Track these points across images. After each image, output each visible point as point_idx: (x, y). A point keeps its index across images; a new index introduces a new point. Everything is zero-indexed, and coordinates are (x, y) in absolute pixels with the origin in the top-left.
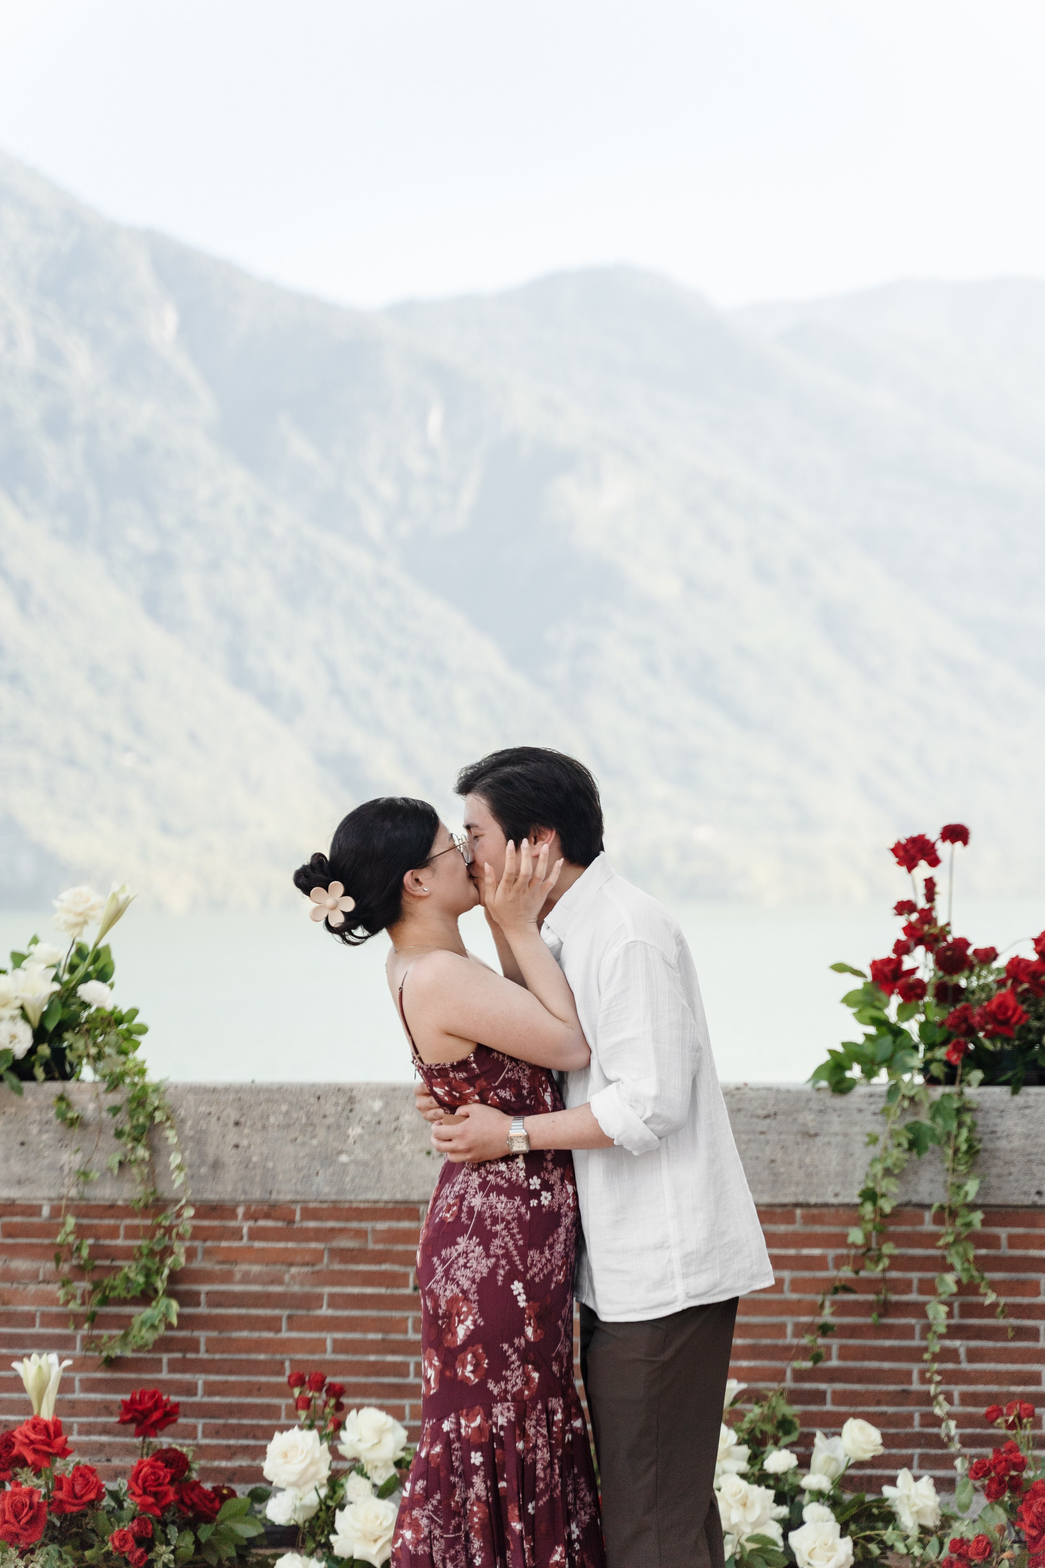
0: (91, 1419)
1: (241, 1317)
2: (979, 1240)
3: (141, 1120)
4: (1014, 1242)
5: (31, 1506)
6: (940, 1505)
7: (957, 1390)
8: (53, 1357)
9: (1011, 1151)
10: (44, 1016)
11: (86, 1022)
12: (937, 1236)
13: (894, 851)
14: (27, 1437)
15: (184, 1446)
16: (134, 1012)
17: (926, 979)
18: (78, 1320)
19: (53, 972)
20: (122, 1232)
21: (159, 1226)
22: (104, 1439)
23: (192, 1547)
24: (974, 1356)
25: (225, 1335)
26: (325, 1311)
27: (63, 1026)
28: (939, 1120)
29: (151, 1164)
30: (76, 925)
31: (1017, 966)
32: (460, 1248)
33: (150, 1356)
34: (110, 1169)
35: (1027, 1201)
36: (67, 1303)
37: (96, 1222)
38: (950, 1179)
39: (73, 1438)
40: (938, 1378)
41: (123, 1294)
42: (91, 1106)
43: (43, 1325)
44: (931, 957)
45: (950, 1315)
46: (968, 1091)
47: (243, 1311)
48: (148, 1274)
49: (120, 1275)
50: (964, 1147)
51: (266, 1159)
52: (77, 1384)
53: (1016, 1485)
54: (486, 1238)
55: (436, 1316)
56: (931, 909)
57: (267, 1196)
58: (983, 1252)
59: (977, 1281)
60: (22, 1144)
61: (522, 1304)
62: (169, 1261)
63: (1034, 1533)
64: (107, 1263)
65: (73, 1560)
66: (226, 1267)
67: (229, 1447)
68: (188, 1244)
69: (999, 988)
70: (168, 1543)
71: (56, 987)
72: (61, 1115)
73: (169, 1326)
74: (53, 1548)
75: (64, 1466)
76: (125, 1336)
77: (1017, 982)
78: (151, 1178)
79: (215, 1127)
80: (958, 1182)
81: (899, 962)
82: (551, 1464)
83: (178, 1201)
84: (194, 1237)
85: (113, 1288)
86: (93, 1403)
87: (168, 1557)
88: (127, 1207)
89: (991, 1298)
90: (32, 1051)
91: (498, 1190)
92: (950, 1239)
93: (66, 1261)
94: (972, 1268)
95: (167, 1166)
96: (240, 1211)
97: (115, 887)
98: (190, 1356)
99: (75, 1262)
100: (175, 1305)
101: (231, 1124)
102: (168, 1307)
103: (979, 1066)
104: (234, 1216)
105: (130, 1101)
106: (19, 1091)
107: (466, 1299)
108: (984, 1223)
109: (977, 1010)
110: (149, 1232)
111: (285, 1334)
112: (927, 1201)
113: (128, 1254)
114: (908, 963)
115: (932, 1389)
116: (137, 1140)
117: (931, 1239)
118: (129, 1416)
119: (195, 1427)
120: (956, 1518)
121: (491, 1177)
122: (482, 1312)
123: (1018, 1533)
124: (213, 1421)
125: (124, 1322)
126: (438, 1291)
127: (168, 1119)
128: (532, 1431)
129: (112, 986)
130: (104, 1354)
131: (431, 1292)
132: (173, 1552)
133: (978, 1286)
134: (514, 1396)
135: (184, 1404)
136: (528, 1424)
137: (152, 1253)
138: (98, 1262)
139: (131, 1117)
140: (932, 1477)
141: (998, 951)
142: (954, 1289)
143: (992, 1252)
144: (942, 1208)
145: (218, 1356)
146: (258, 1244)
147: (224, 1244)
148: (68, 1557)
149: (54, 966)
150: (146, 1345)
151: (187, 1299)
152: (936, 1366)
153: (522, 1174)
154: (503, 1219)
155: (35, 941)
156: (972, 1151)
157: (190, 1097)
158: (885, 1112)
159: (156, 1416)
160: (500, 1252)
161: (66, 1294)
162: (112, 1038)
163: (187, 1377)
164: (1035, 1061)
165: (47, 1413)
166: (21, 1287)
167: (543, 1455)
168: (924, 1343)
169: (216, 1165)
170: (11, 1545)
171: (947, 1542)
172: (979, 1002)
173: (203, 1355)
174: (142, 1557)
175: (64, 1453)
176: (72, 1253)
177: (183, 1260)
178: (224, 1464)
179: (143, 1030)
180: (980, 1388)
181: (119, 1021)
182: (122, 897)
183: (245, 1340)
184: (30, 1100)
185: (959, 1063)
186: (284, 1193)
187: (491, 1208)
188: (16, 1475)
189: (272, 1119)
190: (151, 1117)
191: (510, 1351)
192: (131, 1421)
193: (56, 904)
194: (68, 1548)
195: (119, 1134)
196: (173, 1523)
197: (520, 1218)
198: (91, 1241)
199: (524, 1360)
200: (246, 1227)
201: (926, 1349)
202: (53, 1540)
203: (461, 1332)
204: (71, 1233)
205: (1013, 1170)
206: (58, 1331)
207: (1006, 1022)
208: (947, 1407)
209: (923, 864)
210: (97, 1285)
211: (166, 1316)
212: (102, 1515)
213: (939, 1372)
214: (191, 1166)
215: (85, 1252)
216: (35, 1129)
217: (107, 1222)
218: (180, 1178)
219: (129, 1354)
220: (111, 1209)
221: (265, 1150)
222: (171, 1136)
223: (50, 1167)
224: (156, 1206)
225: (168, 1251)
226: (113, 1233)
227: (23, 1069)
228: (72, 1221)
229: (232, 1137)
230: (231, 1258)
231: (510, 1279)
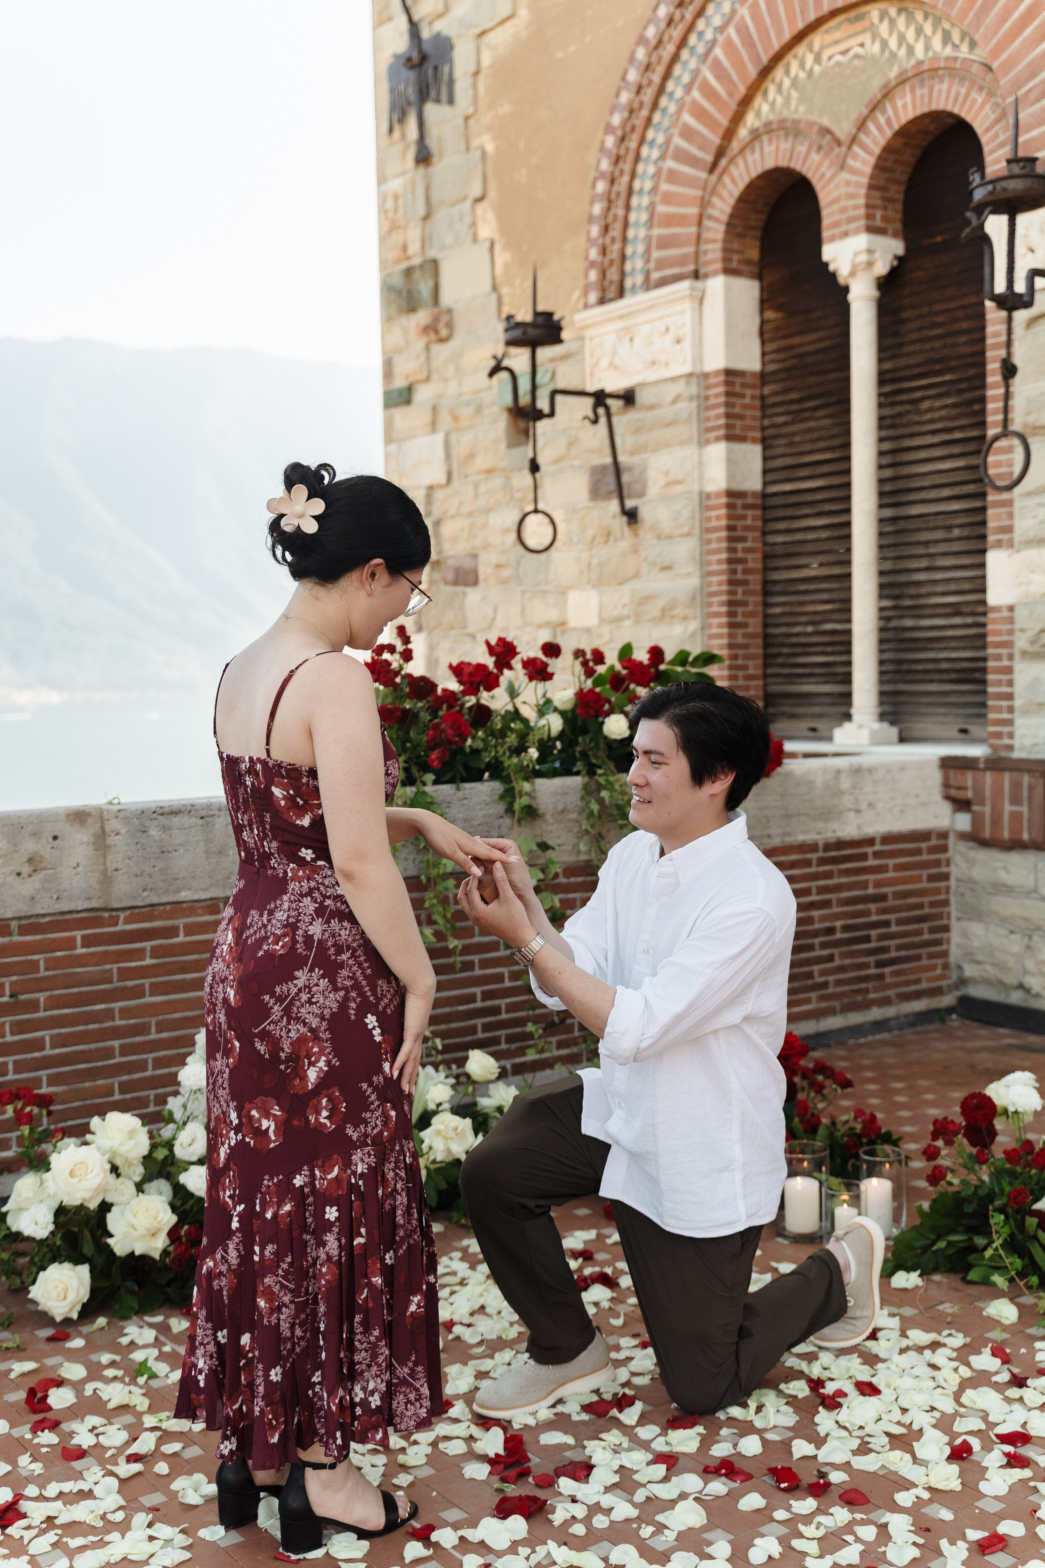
32: (300, 982)
61: (378, 1039)
91: (339, 915)
107: (316, 1038)
121: (328, 902)
126: (279, 1033)
131: (266, 1034)
134: (373, 1139)
136: (386, 1167)
154: (348, 947)
160: (348, 983)
187: (333, 935)
191: (370, 1091)
199: (383, 1098)
203: (313, 1074)
231: (362, 1013)
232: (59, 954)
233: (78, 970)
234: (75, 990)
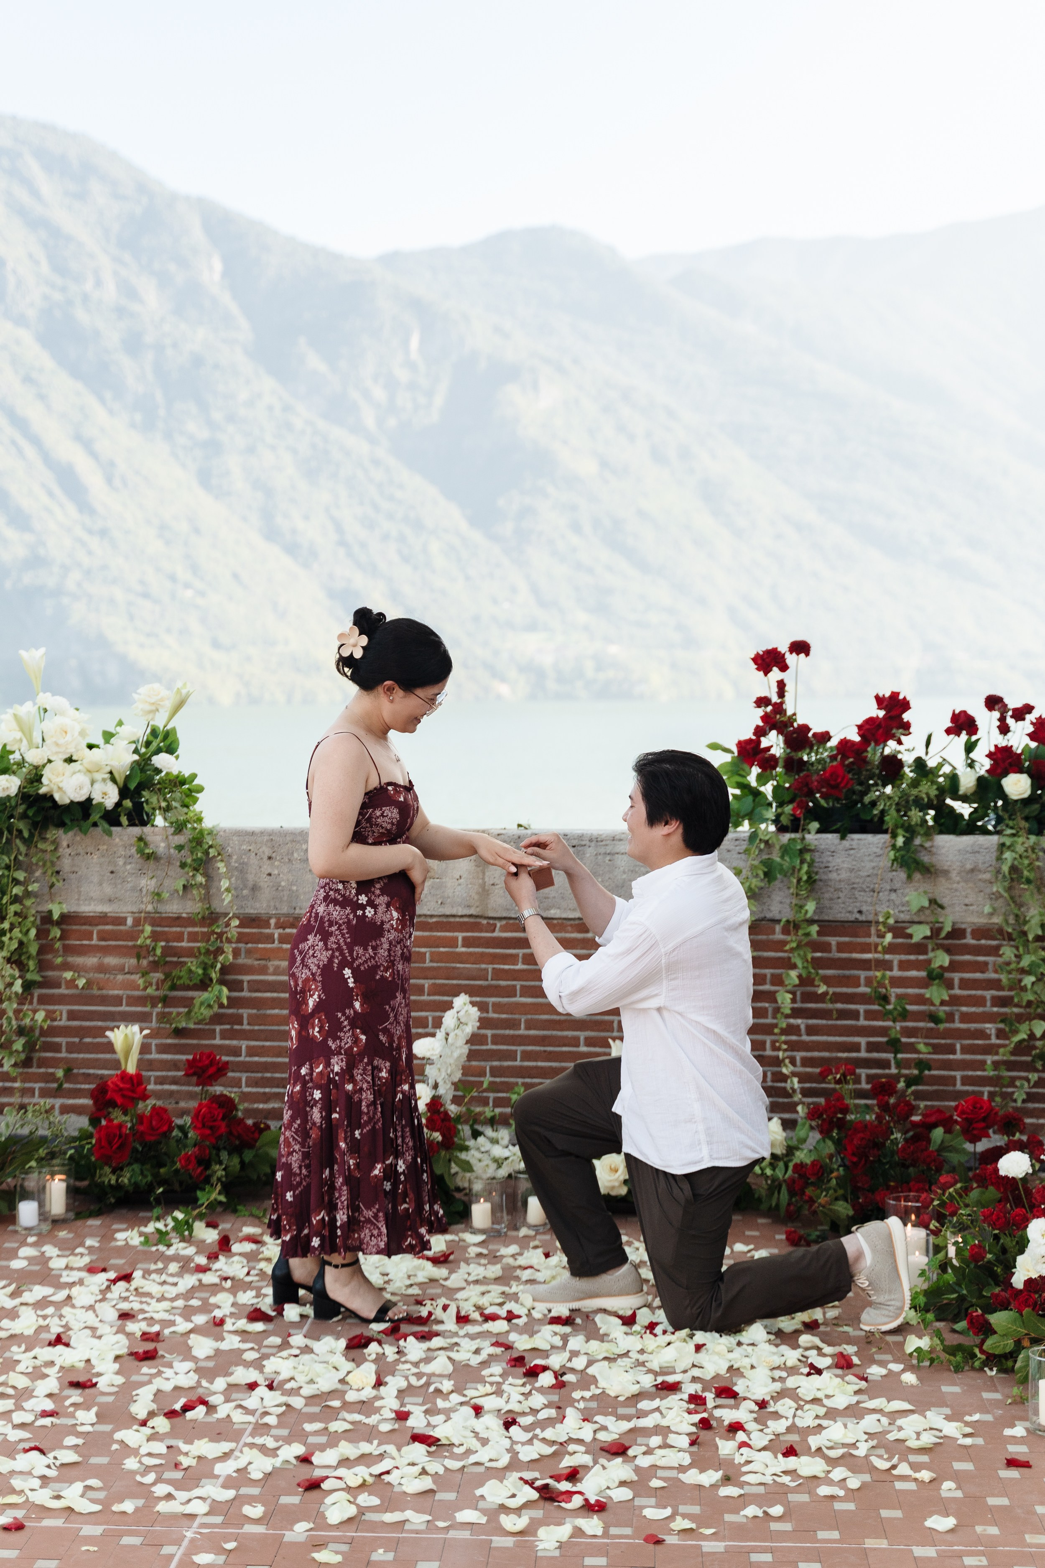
0: (164, 1073)
1: (273, 1000)
2: (816, 946)
3: (199, 855)
4: (841, 947)
5: (120, 1136)
6: (786, 1139)
7: (799, 1055)
8: (136, 1028)
9: (840, 881)
10: (128, 778)
11: (159, 783)
12: (785, 943)
13: (755, 660)
14: (117, 1085)
15: (232, 1093)
16: (194, 776)
17: (778, 755)
18: (153, 1001)
19: (134, 746)
20: (186, 936)
21: (213, 932)
22: (174, 1087)
23: (238, 1167)
24: (811, 1030)
25: (262, 1012)
27: (141, 786)
28: (787, 858)
29: (207, 887)
30: (150, 712)
31: (845, 744)
32: (310, 943)
33: (207, 1027)
34: (177, 891)
35: (851, 918)
36: (145, 988)
37: (166, 929)
38: (794, 901)
39: (151, 1087)
40: (785, 1047)
41: (187, 982)
42: (163, 845)
43: (127, 1005)
44: (781, 738)
45: (794, 1000)
46: (807, 836)
47: (275, 995)
48: (205, 968)
49: (185, 968)
50: (805, 878)
51: (292, 884)
52: (153, 1047)
53: (841, 1124)
54: (325, 936)
55: (296, 992)
56: (782, 703)
58: (819, 955)
59: (813, 976)
60: (112, 872)
61: (351, 985)
62: (221, 958)
63: (855, 1159)
64: (175, 959)
65: (152, 1175)
66: (263, 962)
67: (265, 1093)
68: (234, 945)
69: (831, 761)
70: (221, 1163)
71: (136, 757)
72: (140, 851)
73: (221, 1006)
74: (136, 1167)
75: (145, 1107)
76: (189, 1012)
77: (845, 757)
78: (207, 898)
79: (254, 861)
80: (800, 903)
81: (759, 742)
82: (374, 1103)
83: (227, 914)
84: (239, 941)
85: (180, 978)
86: (165, 1062)
87: (221, 1173)
88: (189, 918)
89: (822, 989)
90: (118, 805)
91: (335, 902)
92: (794, 945)
93: (144, 958)
94: (810, 966)
95: (219, 889)
96: (273, 922)
97: (179, 684)
98: (236, 1027)
99: (151, 959)
100: (225, 990)
101: (266, 858)
102: (220, 991)
103: (816, 819)
104: (268, 926)
105: (190, 841)
106: (110, 834)
107: (314, 980)
108: (819, 933)
109: (815, 777)
110: (206, 937)
112: (777, 917)
113: (190, 953)
114: (765, 742)
115: (781, 1054)
116: (196, 870)
117: (780, 945)
118: (192, 1071)
119: (240, 1079)
120: (797, 1149)
121: (331, 893)
122: (324, 989)
123: (842, 1159)
124: (253, 1075)
125: (188, 1003)
126: (298, 974)
127: (219, 854)
128: (359, 1078)
129: (177, 757)
130: (174, 1026)
131: (294, 974)
132: (224, 1169)
133: (814, 980)
134: (346, 1051)
135: (233, 1062)
136: (355, 1071)
137: (208, 952)
138: (168, 959)
139: (192, 853)
140: (781, 1118)
141: (832, 734)
142: (797, 981)
143: (825, 955)
144: (788, 921)
145: (256, 1028)
147: (260, 946)
148: (149, 1174)
149: (134, 742)
150: (204, 1019)
151: (235, 986)
152: (783, 1038)
153: (354, 891)
154: (337, 923)
155: (120, 723)
156: (811, 881)
157: (235, 838)
158: (747, 852)
159: (211, 1070)
160: (334, 946)
161: (145, 982)
162: (177, 795)
163: (234, 1043)
164: (858, 815)
165: (131, 1068)
166: (112, 977)
167: (368, 1096)
168: (775, 1021)
169: (255, 888)
170: (106, 1164)
171: (791, 1165)
172: (817, 771)
173: (246, 1027)
174: (201, 1173)
175: (145, 1097)
176: (149, 953)
177: (231, 957)
178: (261, 1106)
179: (200, 789)
180: (816, 1054)
181: (183, 783)
182: (184, 691)
183: (277, 1016)
184: (117, 840)
185: (802, 816)
187: (329, 914)
188: (109, 1113)
189: (295, 855)
190: (207, 853)
191: (343, 1019)
192: (194, 1074)
193: (135, 696)
194: (148, 1166)
195: (183, 865)
196: (225, 1148)
197: (349, 922)
198: (163, 944)
199: (353, 1025)
200: (277, 933)
201: (776, 1026)
202: (137, 1160)
203: (311, 1003)
204: (149, 937)
205: (841, 895)
206: (139, 1009)
207: (836, 787)
208: (791, 1068)
209: (775, 669)
210: (167, 975)
211: (218, 998)
212: (173, 1143)
213: (785, 1042)
214: (236, 889)
215: (159, 952)
216: (121, 862)
217: (174, 929)
218: (227, 898)
219: (192, 1026)
220: (177, 920)
221: (291, 878)
222: (222, 867)
223: (133, 889)
224: (211, 918)
225: (219, 951)
226: (179, 937)
227: (112, 818)
228: (148, 929)
229: (267, 868)
230: (266, 956)
231: (342, 966)
232: (442, 949)
233: (458, 965)
234: (455, 982)
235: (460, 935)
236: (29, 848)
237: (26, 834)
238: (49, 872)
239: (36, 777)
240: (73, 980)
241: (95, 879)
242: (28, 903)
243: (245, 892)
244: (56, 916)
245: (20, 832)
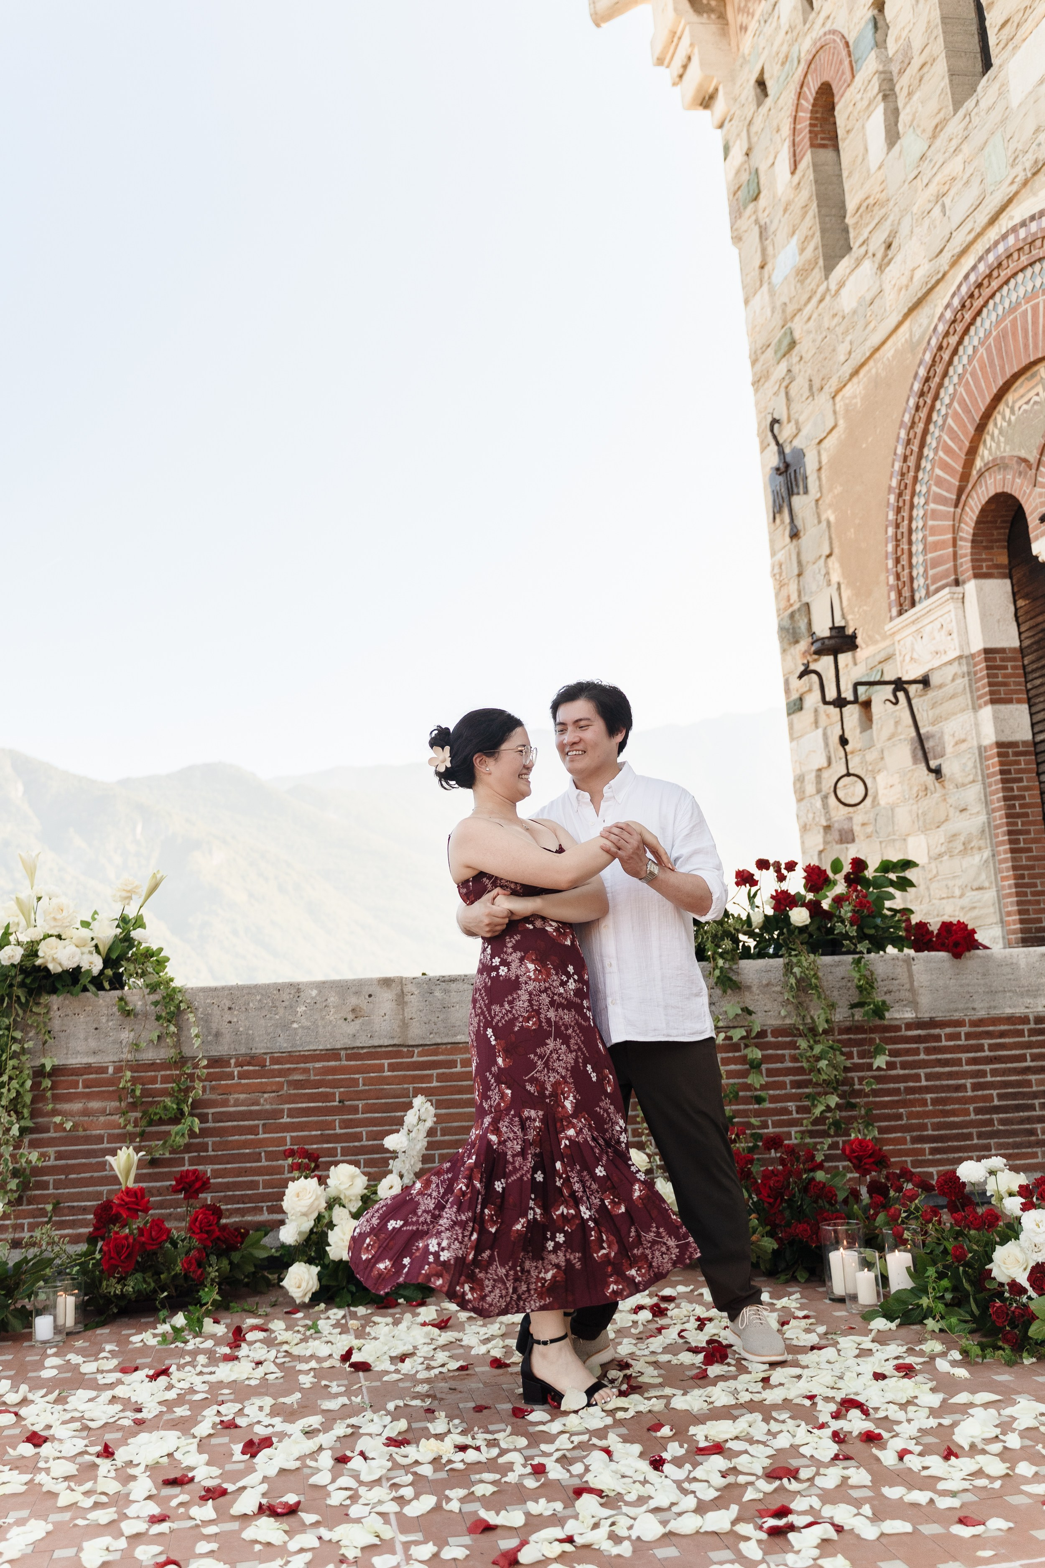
1: (234, 1127)
3: (172, 1009)
5: (127, 1247)
10: (109, 950)
11: (135, 954)
14: (120, 1200)
16: (161, 949)
18: (132, 1137)
19: (115, 923)
20: (160, 1079)
21: (185, 1073)
26: (286, 1120)
27: (121, 957)
29: (178, 1035)
30: (126, 898)
33: (178, 1156)
34: (153, 1040)
36: (125, 1126)
37: (143, 1074)
41: (163, 1118)
42: (140, 1003)
43: (109, 1142)
48: (179, 1103)
49: (161, 1105)
51: (248, 1029)
57: (249, 1051)
60: (97, 1029)
62: (192, 1095)
64: (152, 1099)
66: (224, 1097)
68: (202, 1083)
70: (212, 1265)
71: (117, 932)
72: (122, 1009)
73: (194, 1135)
76: (165, 1144)
78: (178, 1044)
79: (216, 1012)
83: (194, 1058)
85: (156, 1115)
88: (162, 1064)
90: (102, 972)
95: (188, 1036)
96: (233, 1061)
97: (154, 870)
98: (203, 1154)
99: (130, 1100)
100: (196, 1122)
101: (226, 1009)
102: (192, 1123)
104: (228, 1065)
105: (164, 998)
106: (97, 995)
110: (178, 1078)
111: (261, 1136)
113: (164, 1093)
116: (169, 1021)
125: (164, 1136)
127: (188, 1008)
129: (148, 933)
130: (150, 1157)
137: (180, 1090)
138: (146, 1099)
139: (166, 1007)
145: (220, 1153)
146: (243, 1081)
147: (222, 1082)
149: (116, 919)
150: (179, 1149)
151: (203, 1118)
157: (201, 994)
159: (197, 1185)
162: (150, 963)
165: (130, 1183)
166: (96, 1118)
169: (218, 1035)
173: (211, 1153)
176: (129, 1095)
177: (199, 1094)
179: (167, 959)
181: (153, 955)
182: (158, 876)
183: (238, 1141)
184: (102, 1001)
186: (259, 1048)
189: (251, 1005)
190: (178, 1007)
195: (158, 1018)
198: (140, 1086)
200: (236, 1071)
202: (138, 1270)
204: (129, 1082)
210: (145, 1114)
211: (191, 1129)
214: (203, 1035)
215: (138, 1093)
216: (104, 1019)
217: (149, 1074)
218: (197, 1043)
219: (167, 1155)
220: (152, 1066)
221: (247, 1023)
222: (191, 1017)
223: (114, 1042)
224: (181, 1061)
225: (188, 1090)
226: (154, 1080)
227: (97, 982)
228: (129, 1074)
229: (227, 1017)
230: (228, 1090)
232: (372, 1075)
234: (383, 1101)
235: (386, 1062)
236: (25, 1012)
237: (23, 1000)
238: (43, 1031)
239: (32, 951)
240: (62, 1124)
241: (82, 1036)
242: (23, 1058)
243: (210, 1038)
244: (48, 1069)
245: (18, 997)
